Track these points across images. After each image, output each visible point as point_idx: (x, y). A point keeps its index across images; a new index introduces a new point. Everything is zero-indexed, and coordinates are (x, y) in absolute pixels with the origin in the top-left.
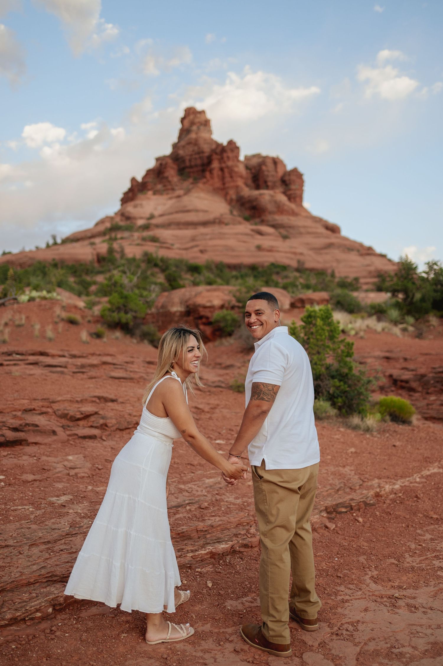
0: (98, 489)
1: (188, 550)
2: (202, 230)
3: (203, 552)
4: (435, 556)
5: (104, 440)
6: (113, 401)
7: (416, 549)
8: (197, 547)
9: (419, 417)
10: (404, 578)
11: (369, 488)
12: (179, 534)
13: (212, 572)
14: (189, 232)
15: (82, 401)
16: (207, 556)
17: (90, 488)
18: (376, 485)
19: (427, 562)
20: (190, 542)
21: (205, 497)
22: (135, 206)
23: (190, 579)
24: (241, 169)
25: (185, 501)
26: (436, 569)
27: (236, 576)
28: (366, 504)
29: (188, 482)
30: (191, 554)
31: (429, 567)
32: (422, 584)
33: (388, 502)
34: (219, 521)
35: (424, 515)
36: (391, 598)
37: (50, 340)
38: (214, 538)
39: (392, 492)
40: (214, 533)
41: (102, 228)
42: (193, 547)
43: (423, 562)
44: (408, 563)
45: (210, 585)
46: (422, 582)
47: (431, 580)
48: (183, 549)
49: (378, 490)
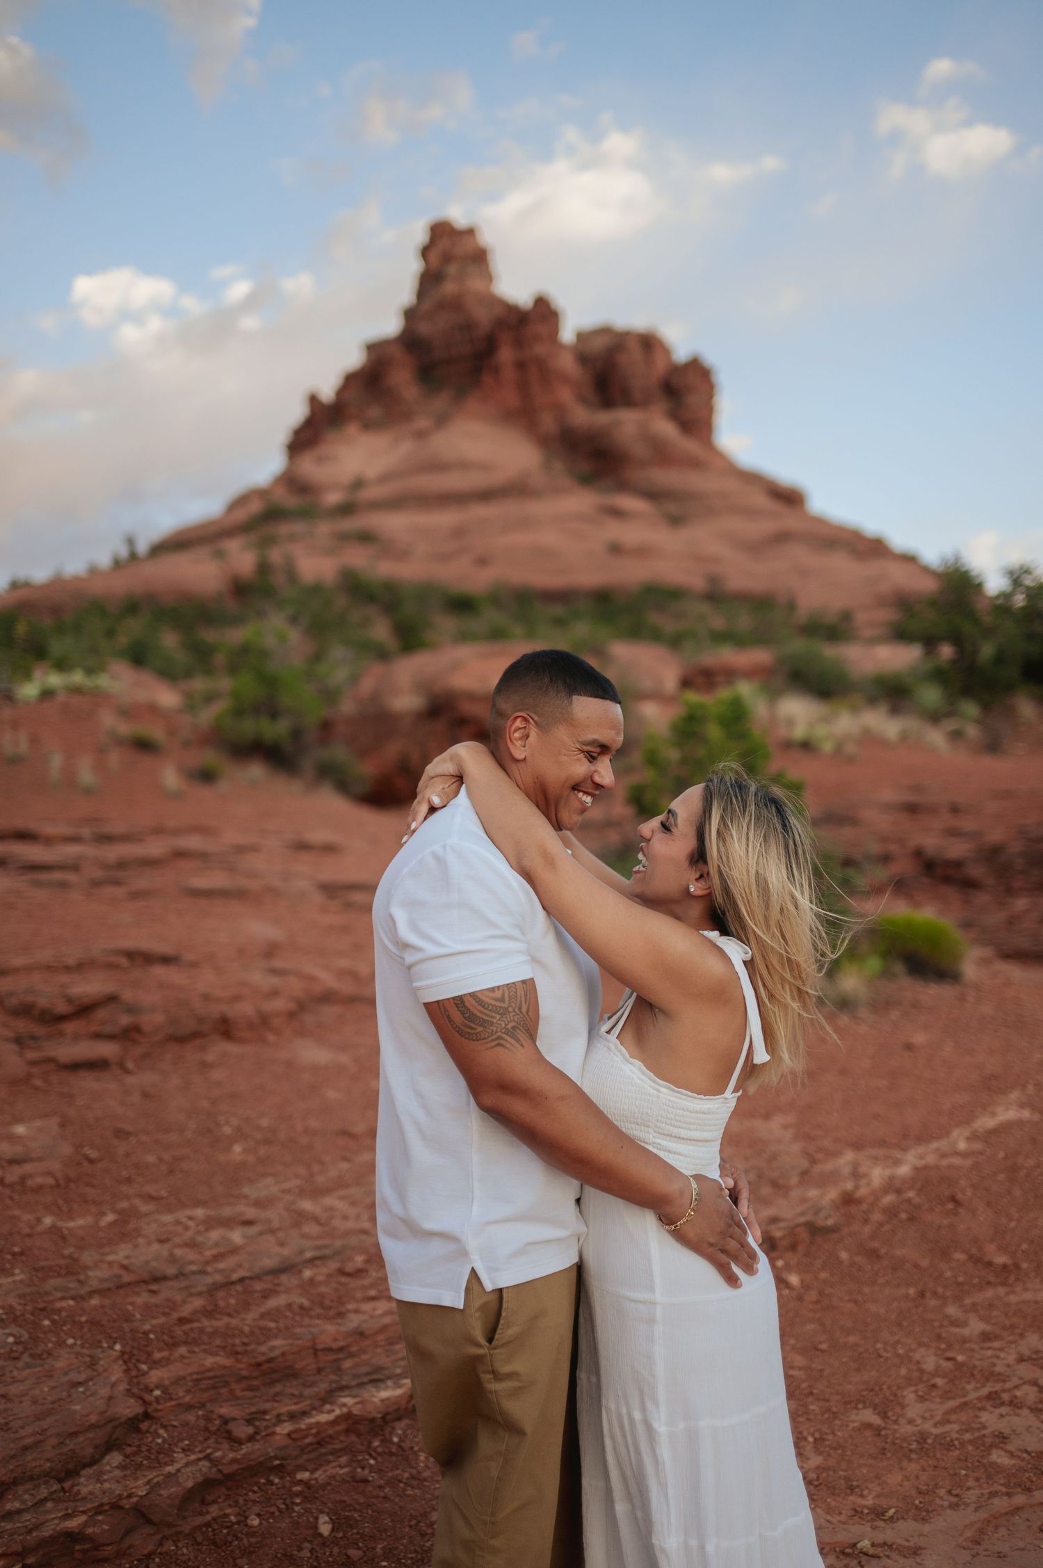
0: (71, 1224)
1: (278, 1416)
2: (480, 511)
3: (324, 1418)
4: (989, 1397)
5: (127, 1072)
6: (166, 960)
7: (937, 1372)
8: (309, 1402)
9: (987, 952)
10: (894, 1479)
11: (825, 1181)
12: (259, 1365)
13: (343, 1481)
14: (445, 518)
15: (81, 967)
16: (338, 1428)
17: (48, 1221)
18: (846, 1171)
19: (963, 1417)
20: (291, 1388)
21: (364, 1237)
22: (320, 460)
23: (273, 1509)
24: (567, 363)
25: (301, 1252)
26: (988, 1440)
27: (409, 1492)
28: (814, 1230)
29: (327, 1191)
30: (285, 1428)
31: (968, 1436)
32: (941, 1498)
33: (877, 1216)
34: (385, 1314)
35: (971, 1257)
36: (847, 1555)
37: (88, 792)
38: (365, 1369)
39: (891, 1186)
40: (365, 1352)
41: (241, 515)
42: (296, 1404)
43: (953, 1417)
44: (911, 1422)
45: (325, 1529)
46: (942, 1492)
47: (971, 1483)
48: (265, 1412)
49: (849, 1186)
